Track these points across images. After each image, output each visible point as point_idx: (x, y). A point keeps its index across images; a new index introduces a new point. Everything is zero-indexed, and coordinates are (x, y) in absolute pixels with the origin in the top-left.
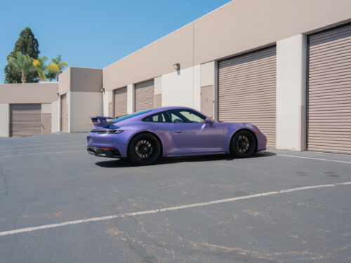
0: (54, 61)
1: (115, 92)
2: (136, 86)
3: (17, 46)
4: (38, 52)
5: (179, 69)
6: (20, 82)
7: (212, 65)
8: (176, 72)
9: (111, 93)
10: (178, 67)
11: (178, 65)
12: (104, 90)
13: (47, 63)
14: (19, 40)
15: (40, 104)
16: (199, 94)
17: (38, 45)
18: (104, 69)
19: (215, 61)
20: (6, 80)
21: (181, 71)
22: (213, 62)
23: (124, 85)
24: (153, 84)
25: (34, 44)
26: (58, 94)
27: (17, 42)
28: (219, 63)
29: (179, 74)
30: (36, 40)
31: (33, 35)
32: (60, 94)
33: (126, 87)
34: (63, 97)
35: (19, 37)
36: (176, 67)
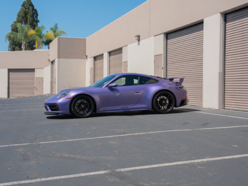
0: (52, 29)
1: (95, 58)
2: (110, 53)
3: (19, 16)
4: (37, 21)
5: (139, 40)
6: (21, 49)
7: (162, 37)
8: (137, 43)
9: (92, 59)
10: (139, 38)
11: (139, 37)
12: (87, 56)
13: (44, 32)
14: (21, 10)
15: (34, 69)
16: (153, 62)
17: (37, 15)
18: (86, 38)
19: (164, 33)
20: (10, 47)
21: (141, 42)
22: (163, 35)
23: (101, 53)
24: (121, 53)
25: (34, 14)
26: (49, 60)
27: (19, 12)
28: (168, 35)
29: (139, 44)
30: (36, 10)
31: (32, 6)
32: (51, 60)
33: (103, 55)
34: (53, 62)
35: (21, 8)
36: (137, 38)
